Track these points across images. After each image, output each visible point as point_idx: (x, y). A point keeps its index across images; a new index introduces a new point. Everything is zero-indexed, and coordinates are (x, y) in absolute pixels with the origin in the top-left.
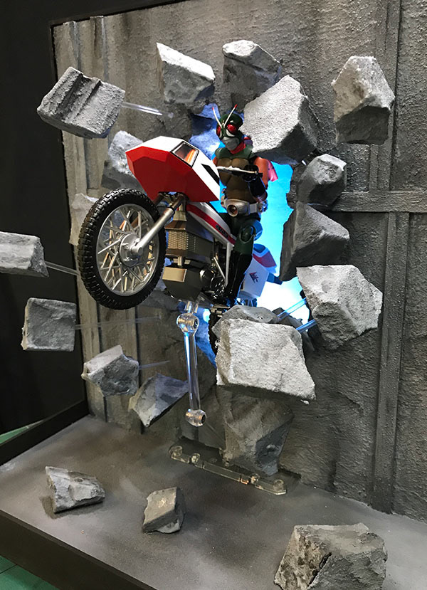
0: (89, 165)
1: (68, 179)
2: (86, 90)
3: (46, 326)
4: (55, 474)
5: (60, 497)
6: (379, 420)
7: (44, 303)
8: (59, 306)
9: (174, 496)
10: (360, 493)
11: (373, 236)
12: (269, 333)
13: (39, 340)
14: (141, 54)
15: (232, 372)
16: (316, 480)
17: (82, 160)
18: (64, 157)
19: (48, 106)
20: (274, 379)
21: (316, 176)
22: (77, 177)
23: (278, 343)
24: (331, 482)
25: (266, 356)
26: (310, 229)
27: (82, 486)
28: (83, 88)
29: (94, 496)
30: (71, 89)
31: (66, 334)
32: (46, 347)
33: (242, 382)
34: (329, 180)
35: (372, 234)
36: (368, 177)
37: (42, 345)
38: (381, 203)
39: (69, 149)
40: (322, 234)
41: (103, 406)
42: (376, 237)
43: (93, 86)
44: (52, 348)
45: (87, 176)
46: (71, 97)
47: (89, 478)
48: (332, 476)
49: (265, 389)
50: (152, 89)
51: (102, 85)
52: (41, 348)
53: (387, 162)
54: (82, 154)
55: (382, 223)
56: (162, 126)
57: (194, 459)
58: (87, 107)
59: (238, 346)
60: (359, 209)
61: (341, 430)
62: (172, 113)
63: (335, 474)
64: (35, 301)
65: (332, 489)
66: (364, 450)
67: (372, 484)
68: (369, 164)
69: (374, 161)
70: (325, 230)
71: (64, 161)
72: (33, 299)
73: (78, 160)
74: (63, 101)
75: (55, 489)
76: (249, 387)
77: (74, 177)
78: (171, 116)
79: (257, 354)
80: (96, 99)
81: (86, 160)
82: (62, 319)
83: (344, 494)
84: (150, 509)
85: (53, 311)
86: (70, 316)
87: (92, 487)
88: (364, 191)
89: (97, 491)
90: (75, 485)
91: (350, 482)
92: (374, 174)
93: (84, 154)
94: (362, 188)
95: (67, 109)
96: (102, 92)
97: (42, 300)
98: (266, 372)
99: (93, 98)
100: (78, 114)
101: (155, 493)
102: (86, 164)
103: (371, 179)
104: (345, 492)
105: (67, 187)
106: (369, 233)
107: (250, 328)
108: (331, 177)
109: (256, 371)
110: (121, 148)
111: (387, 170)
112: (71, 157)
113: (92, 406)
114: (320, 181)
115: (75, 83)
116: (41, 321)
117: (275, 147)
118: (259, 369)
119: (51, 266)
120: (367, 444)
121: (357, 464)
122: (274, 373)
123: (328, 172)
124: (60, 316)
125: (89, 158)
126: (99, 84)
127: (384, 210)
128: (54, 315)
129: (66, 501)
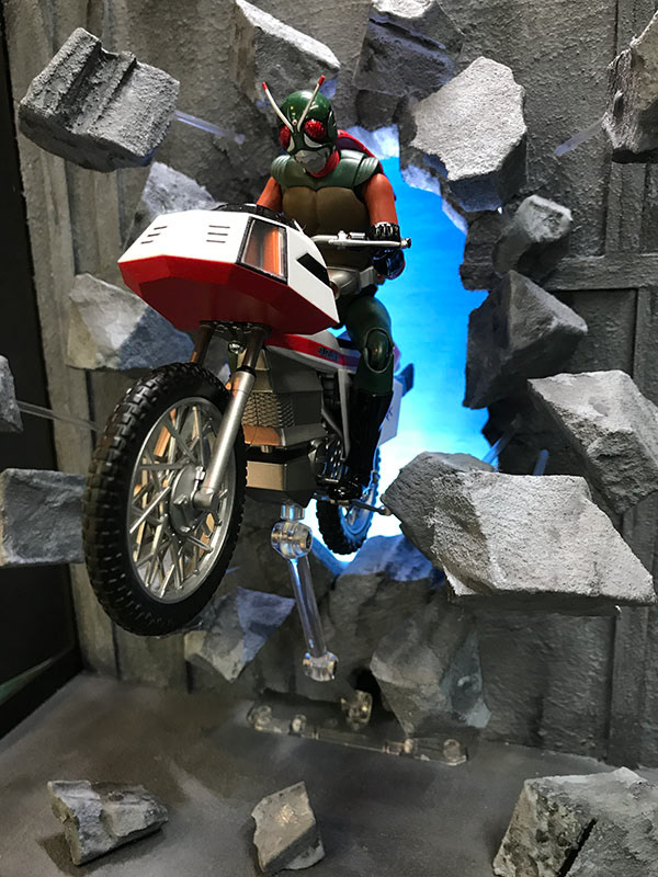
0: (78, 231)
1: (34, 258)
2: (108, 75)
3: (36, 520)
4: (69, 794)
5: (87, 836)
6: (618, 623)
7: (31, 477)
8: (59, 480)
9: (304, 798)
10: (584, 743)
11: (609, 329)
12: (546, 493)
13: (25, 547)
14: (180, 31)
15: (496, 569)
16: (507, 732)
17: (65, 223)
18: (27, 220)
19: (42, 96)
20: (585, 574)
21: (531, 228)
22: (54, 254)
23: (568, 508)
24: (535, 731)
25: (555, 534)
26: (534, 317)
27: (127, 807)
28: (101, 71)
29: (149, 823)
30: (83, 69)
31: (72, 533)
32: (39, 560)
33: (524, 585)
34: (550, 235)
35: (608, 325)
36: (603, 233)
37: (33, 556)
38: (627, 273)
39: (37, 204)
40: (554, 325)
41: (112, 653)
42: (614, 329)
43: (124, 66)
44: (49, 559)
45: (75, 251)
46: (82, 86)
47: (134, 789)
48: (535, 722)
49: (574, 593)
50: (203, 93)
51: (138, 67)
52: (30, 561)
53: (637, 205)
54: (64, 212)
55: (625, 307)
56: (222, 157)
57: (297, 724)
58: (117, 105)
59: (494, 520)
60: (587, 285)
61: (553, 645)
62: (242, 136)
63: (540, 717)
64: (15, 474)
65: (535, 742)
66: (591, 673)
67: (607, 727)
68: (605, 212)
69: (613, 206)
70: (557, 316)
71: (27, 227)
72: (12, 471)
73: (57, 223)
74: (69, 89)
75: (77, 822)
76: (539, 593)
77: (47, 253)
78: (239, 140)
79: (535, 532)
80: (130, 93)
81: (73, 222)
82: (65, 506)
83: (557, 748)
84: (264, 832)
85: (49, 491)
86: (78, 499)
87: (144, 807)
88: (594, 255)
89: (155, 812)
90: (112, 808)
91: (567, 728)
92: (613, 227)
93: (68, 212)
94: (592, 251)
95: (74, 107)
96: (139, 79)
97: (28, 472)
98: (566, 563)
99: (124, 89)
100: (100, 117)
101: (264, 801)
102: (73, 231)
103: (608, 236)
104: (559, 744)
105: (32, 272)
106: (602, 324)
107: (505, 485)
108: (552, 231)
109: (547, 562)
110: (164, 190)
111: (636, 220)
112: (42, 218)
113: (90, 657)
114: (537, 236)
115: (89, 57)
116: (28, 512)
117: (492, 169)
118: (549, 558)
119: (29, 409)
120: (596, 664)
121: (579, 696)
122: (580, 562)
123: (547, 223)
124: (61, 498)
125: (78, 218)
126: (133, 66)
127: (630, 285)
128: (49, 499)
129: (98, 841)
